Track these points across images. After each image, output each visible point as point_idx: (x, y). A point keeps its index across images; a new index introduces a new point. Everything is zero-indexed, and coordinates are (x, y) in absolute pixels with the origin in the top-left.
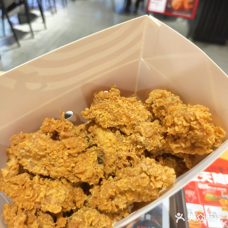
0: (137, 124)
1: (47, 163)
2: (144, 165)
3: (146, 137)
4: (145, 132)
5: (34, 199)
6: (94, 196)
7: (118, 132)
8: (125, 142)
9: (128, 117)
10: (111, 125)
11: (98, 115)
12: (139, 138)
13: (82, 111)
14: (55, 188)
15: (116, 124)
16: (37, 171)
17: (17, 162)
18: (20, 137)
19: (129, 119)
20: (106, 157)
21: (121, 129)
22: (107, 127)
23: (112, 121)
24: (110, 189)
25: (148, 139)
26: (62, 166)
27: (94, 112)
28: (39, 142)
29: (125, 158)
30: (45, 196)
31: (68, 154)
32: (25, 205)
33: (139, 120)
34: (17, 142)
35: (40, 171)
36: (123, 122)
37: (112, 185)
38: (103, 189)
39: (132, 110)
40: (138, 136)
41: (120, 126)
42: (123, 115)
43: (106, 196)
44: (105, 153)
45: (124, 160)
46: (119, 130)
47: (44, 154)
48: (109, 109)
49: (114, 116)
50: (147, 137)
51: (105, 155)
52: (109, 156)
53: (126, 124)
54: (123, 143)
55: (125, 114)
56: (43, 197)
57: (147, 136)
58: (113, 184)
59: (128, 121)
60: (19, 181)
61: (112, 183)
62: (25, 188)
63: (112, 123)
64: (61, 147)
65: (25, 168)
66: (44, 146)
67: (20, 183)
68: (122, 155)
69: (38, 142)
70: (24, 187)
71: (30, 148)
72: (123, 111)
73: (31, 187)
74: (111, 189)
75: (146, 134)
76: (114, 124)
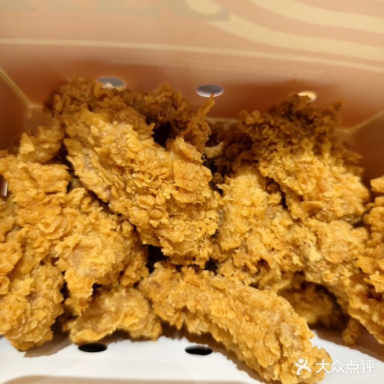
0: (325, 211)
1: (119, 184)
2: (289, 333)
3: (324, 257)
4: (330, 247)
5: (53, 238)
6: (157, 281)
7: (277, 197)
8: (276, 226)
9: (320, 189)
10: (277, 176)
11: (269, 141)
12: (310, 247)
13: (245, 111)
14: (101, 235)
15: (288, 182)
16: (92, 184)
17: (60, 139)
18: (92, 90)
19: (318, 193)
20: (225, 227)
21: (288, 196)
22: (266, 175)
23: (284, 172)
24: (193, 301)
25: (324, 262)
26: (145, 209)
27: (266, 130)
28: (127, 136)
29: (256, 259)
30: (77, 246)
31: (169, 197)
32: (32, 234)
33: (336, 209)
34: (80, 96)
35: (95, 185)
36: (302, 190)
37: (201, 298)
38: (180, 290)
39: (336, 178)
40: (311, 243)
41: (291, 191)
42: (316, 178)
43: (177, 305)
44: (228, 220)
45: (251, 260)
46: (283, 195)
47: (123, 165)
48: (297, 147)
49: (296, 166)
50: (325, 260)
51: (225, 223)
52: (231, 232)
53: (306, 198)
54: (271, 225)
55: (318, 179)
56: (72, 247)
57: (328, 259)
58: (204, 298)
59: (313, 194)
60: (45, 181)
61: (204, 293)
62: (49, 202)
63: (282, 175)
64: (165, 174)
65: (69, 159)
66: (133, 152)
67: (45, 187)
68: (254, 250)
69: (125, 133)
70: (47, 199)
71: (102, 135)
72: (319, 169)
73: (60, 208)
74: (195, 301)
75: (329, 253)
76: (284, 179)
